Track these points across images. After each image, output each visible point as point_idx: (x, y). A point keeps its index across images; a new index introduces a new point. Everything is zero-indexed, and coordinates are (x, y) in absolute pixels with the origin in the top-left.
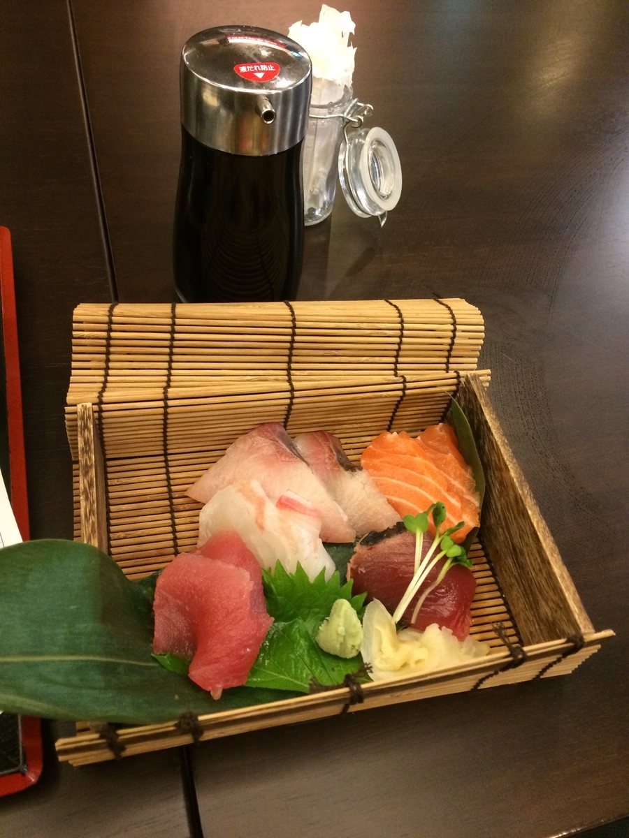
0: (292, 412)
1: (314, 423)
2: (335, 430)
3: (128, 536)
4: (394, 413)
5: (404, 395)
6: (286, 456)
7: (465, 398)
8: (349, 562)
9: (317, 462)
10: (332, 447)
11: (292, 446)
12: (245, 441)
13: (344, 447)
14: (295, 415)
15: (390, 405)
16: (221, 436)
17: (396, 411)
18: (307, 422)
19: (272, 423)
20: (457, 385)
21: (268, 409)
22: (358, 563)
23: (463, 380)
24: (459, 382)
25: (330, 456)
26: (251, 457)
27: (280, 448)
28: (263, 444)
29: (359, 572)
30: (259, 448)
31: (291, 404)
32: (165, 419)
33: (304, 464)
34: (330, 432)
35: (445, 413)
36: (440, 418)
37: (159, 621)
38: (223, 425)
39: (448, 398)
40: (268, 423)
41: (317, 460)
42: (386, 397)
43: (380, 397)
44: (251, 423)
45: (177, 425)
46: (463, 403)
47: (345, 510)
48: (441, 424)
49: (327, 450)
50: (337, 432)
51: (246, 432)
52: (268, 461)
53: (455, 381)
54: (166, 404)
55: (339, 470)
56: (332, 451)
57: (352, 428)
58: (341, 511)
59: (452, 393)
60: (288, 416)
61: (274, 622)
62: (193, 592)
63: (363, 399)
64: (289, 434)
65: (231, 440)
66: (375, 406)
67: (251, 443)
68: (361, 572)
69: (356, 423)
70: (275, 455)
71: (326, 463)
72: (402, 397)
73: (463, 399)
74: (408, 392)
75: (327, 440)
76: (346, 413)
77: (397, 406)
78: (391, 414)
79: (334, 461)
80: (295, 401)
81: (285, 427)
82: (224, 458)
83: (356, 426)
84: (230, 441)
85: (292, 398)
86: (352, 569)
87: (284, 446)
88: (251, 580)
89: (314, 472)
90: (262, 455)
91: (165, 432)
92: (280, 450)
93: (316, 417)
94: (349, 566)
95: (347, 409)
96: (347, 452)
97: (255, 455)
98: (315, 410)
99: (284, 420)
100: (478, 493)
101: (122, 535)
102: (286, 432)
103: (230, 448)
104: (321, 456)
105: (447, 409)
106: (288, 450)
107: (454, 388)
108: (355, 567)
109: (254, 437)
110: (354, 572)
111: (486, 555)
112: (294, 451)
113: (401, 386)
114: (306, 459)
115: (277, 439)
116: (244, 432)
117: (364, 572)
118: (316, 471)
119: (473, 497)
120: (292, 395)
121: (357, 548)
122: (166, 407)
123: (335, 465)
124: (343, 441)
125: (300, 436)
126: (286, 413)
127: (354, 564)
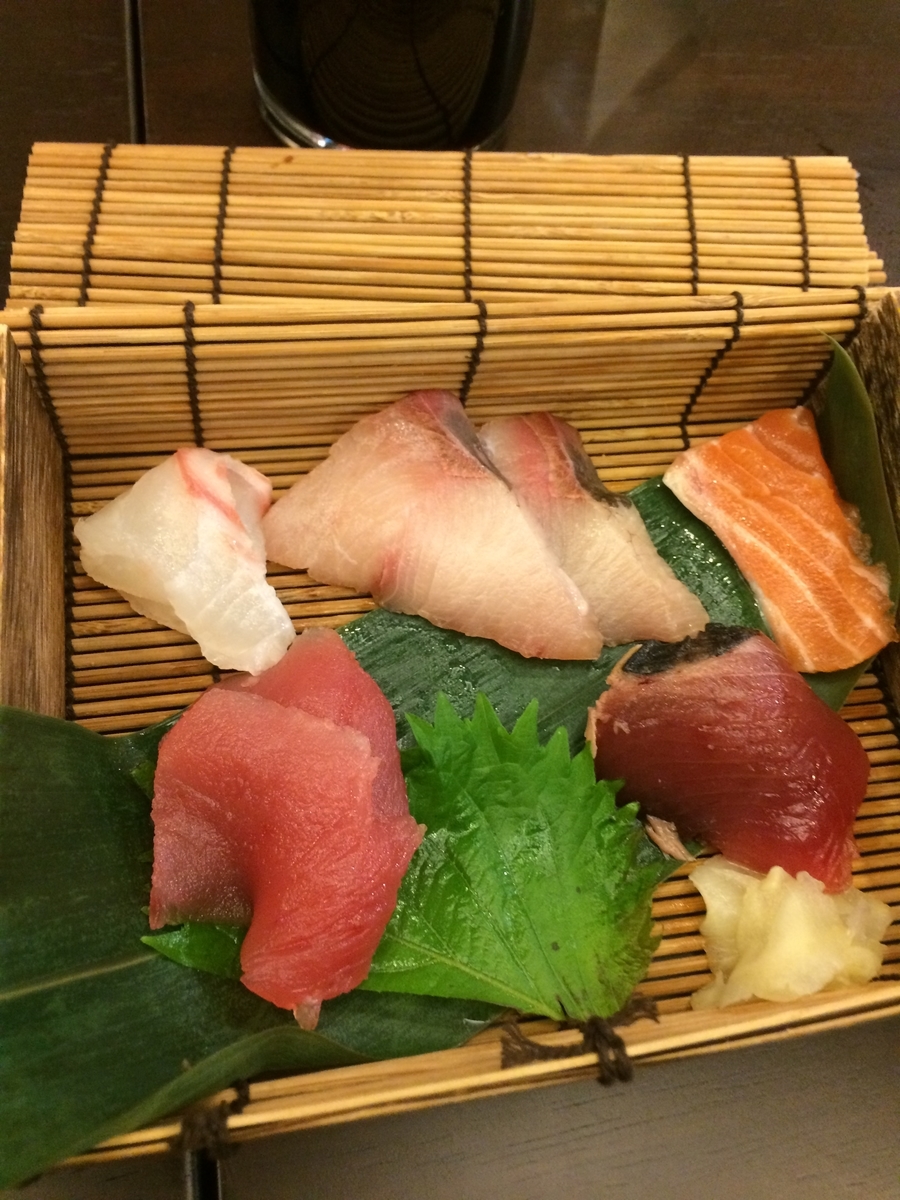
0: (480, 367)
1: (528, 394)
2: (570, 411)
3: (113, 630)
4: (703, 379)
5: (737, 337)
6: (463, 466)
7: (876, 349)
8: (594, 706)
9: (531, 479)
10: (563, 447)
11: (474, 444)
12: (372, 429)
13: (590, 448)
14: (486, 375)
15: (698, 359)
16: (321, 414)
17: (709, 373)
18: (512, 391)
19: (434, 390)
20: (857, 318)
21: (425, 357)
22: (614, 710)
23: (874, 308)
24: (864, 311)
25: (560, 467)
26: (384, 465)
27: (450, 447)
28: (411, 438)
29: (616, 730)
30: (403, 446)
31: (479, 349)
32: (191, 372)
33: (501, 485)
34: (560, 415)
35: (814, 382)
36: (800, 394)
37: (162, 844)
38: (325, 392)
39: (830, 348)
40: (426, 391)
41: (529, 476)
42: (694, 340)
43: (682, 340)
44: (386, 389)
45: (219, 387)
46: (867, 361)
47: (580, 586)
48: (800, 408)
49: (551, 454)
50: (574, 415)
51: (376, 408)
52: (422, 477)
53: (853, 308)
54: (189, 335)
55: (581, 499)
56: (562, 457)
57: (610, 409)
58: (574, 590)
59: (842, 337)
60: (469, 376)
61: (428, 833)
62: (241, 781)
63: (644, 342)
64: (470, 416)
65: (343, 424)
66: (666, 361)
67: (384, 434)
68: (621, 730)
69: (619, 398)
70: (438, 463)
71: (548, 483)
72: (728, 342)
73: (868, 352)
74: (745, 330)
75: (552, 432)
76: (597, 373)
77: (714, 362)
78: (696, 381)
79: (568, 479)
80: (488, 341)
81: (463, 400)
82: (324, 464)
83: (616, 404)
84: (340, 427)
85: (481, 334)
86: (599, 722)
87: (458, 444)
88: (373, 755)
89: (522, 503)
90: (409, 461)
91: (194, 402)
92: (450, 452)
93: (532, 381)
94: (594, 715)
95: (602, 364)
96: (597, 461)
97: (394, 462)
98: (532, 364)
99: (459, 386)
100: (882, 565)
101: (100, 626)
102: (463, 413)
103: (337, 444)
104: (539, 467)
105: (820, 374)
106: (467, 453)
107: (849, 324)
108: (606, 718)
109: (391, 420)
110: (604, 728)
111: (887, 700)
112: (481, 455)
113: (731, 315)
114: (504, 473)
115: (445, 428)
116: (371, 408)
117: (627, 730)
118: (525, 500)
119: (872, 572)
120: (483, 326)
121: (615, 677)
122: (190, 343)
123: (571, 489)
124: (586, 436)
125: (492, 421)
126: (465, 368)
127: (605, 711)
